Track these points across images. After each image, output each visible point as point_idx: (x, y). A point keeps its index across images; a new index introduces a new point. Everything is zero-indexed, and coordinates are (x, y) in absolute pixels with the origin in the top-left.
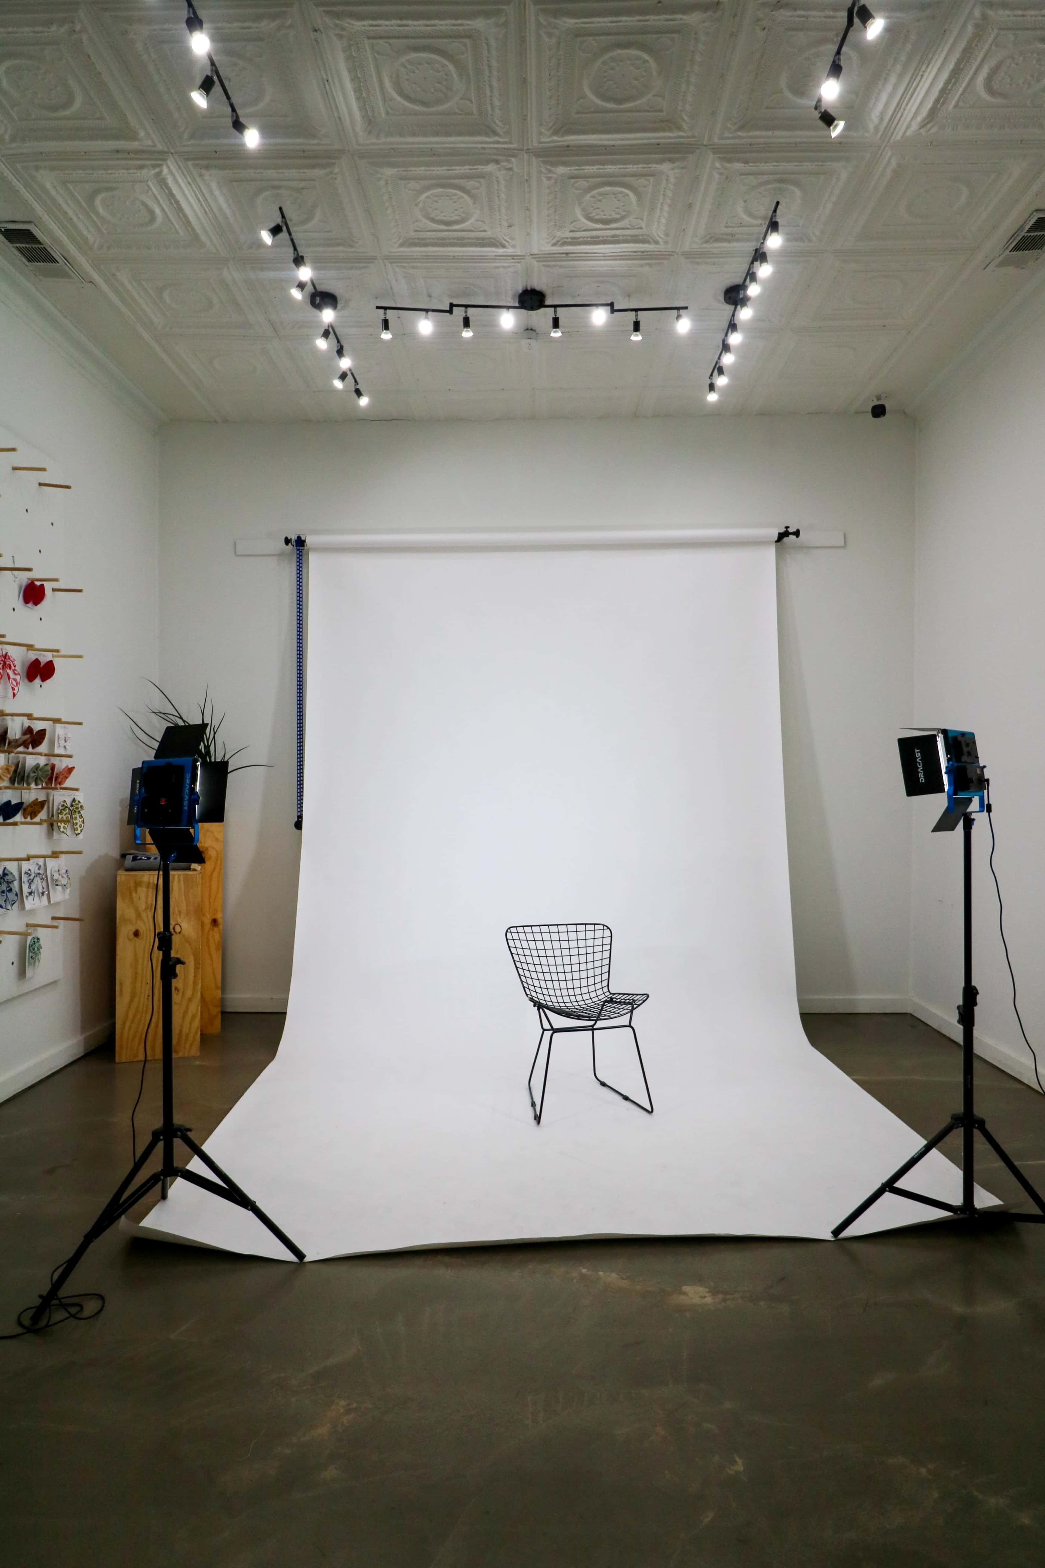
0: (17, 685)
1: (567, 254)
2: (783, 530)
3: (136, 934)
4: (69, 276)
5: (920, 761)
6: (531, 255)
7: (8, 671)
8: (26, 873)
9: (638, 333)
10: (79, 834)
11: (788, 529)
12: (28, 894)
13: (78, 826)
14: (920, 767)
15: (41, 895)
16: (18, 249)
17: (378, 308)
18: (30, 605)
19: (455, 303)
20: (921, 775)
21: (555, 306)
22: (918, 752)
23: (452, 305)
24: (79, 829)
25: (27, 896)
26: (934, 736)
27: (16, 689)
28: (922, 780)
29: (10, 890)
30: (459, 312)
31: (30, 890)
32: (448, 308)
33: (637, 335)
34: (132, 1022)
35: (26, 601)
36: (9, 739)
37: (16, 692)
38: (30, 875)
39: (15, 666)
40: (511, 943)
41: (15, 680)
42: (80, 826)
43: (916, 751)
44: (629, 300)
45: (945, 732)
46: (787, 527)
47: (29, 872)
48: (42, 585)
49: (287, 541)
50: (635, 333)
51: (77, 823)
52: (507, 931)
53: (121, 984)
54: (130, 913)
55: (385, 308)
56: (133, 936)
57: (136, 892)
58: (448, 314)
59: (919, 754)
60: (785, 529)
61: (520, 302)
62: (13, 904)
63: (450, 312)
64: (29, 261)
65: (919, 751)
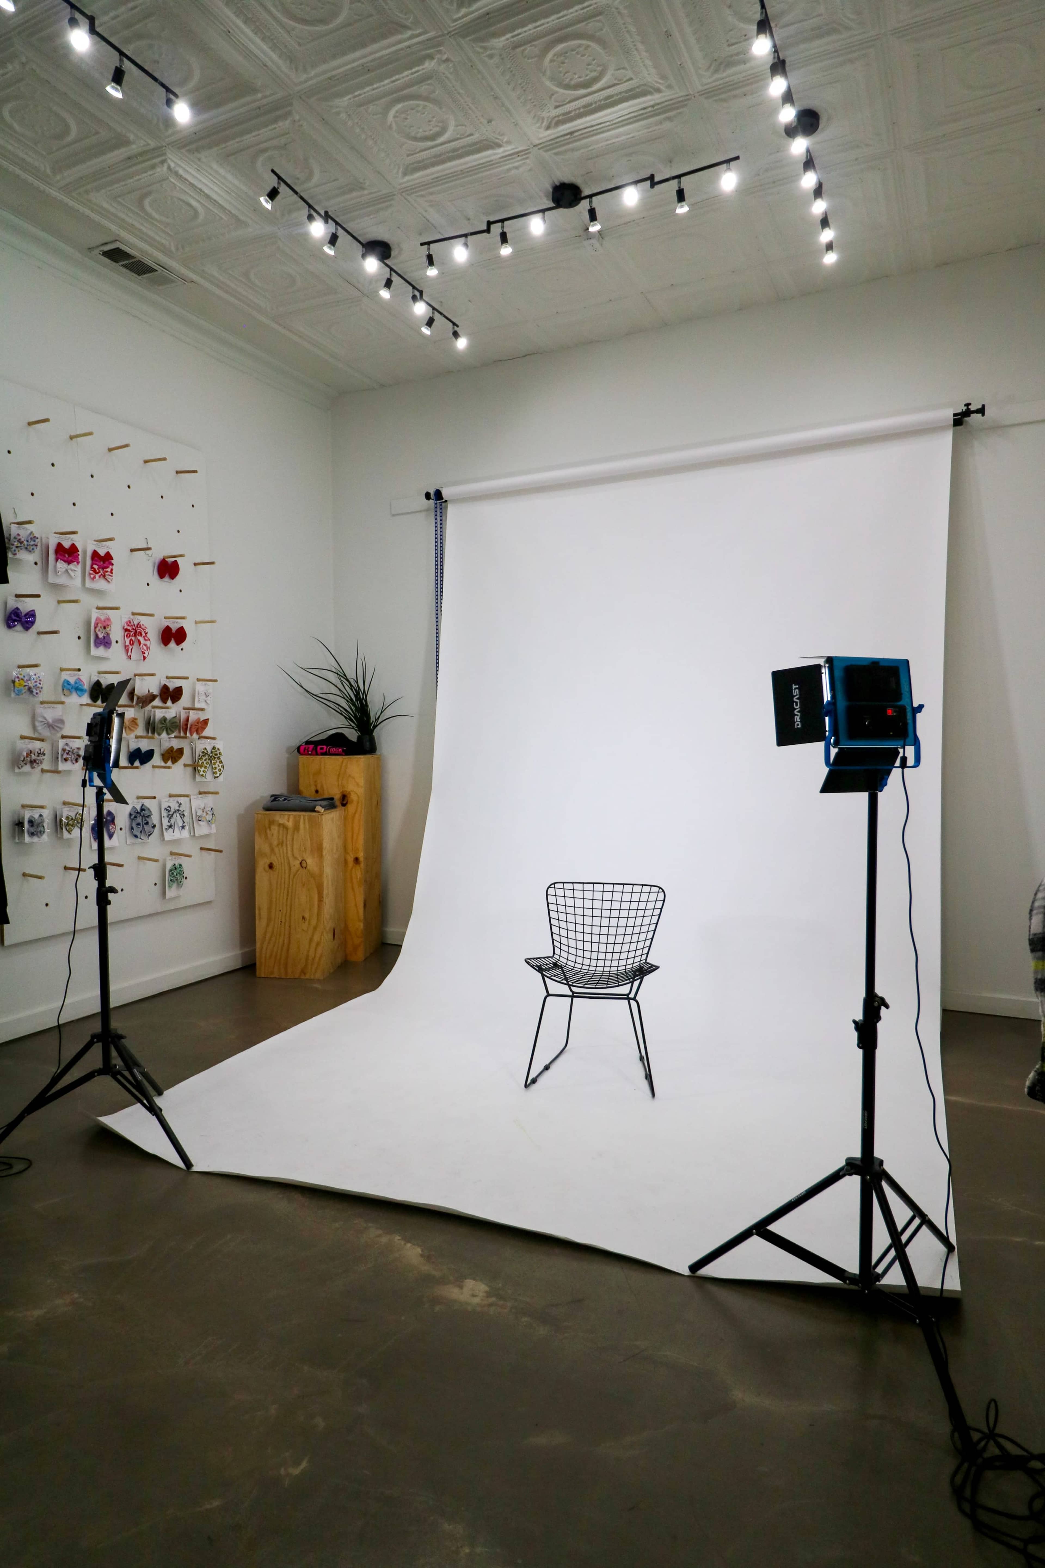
0: (147, 649)
1: (571, 133)
2: (961, 408)
3: (271, 866)
4: (172, 281)
5: (798, 701)
6: (535, 146)
7: (139, 638)
8: (166, 809)
9: (683, 203)
10: (217, 777)
11: (970, 407)
12: (167, 827)
13: (217, 770)
14: (797, 708)
15: (181, 828)
16: (123, 265)
17: (422, 244)
18: (167, 579)
19: (492, 220)
20: (797, 719)
21: (591, 196)
22: (795, 689)
23: (489, 223)
24: (218, 773)
25: (166, 829)
26: (818, 667)
27: (147, 653)
28: (798, 725)
29: (147, 823)
30: (496, 229)
31: (169, 824)
32: (485, 228)
33: (682, 207)
34: (269, 943)
35: (161, 575)
36: (137, 696)
37: (146, 655)
38: (169, 811)
39: (146, 634)
40: (552, 899)
41: (145, 645)
42: (220, 770)
43: (794, 687)
44: (671, 166)
45: (830, 660)
46: (968, 405)
47: (169, 808)
48: (176, 561)
49: (428, 496)
50: (679, 205)
51: (216, 768)
52: (549, 887)
53: (259, 909)
54: (266, 849)
55: (429, 243)
56: (268, 868)
57: (270, 830)
58: (485, 234)
59: (797, 690)
60: (966, 407)
61: (554, 200)
62: (149, 835)
63: (488, 231)
64: (139, 275)
65: (797, 686)
